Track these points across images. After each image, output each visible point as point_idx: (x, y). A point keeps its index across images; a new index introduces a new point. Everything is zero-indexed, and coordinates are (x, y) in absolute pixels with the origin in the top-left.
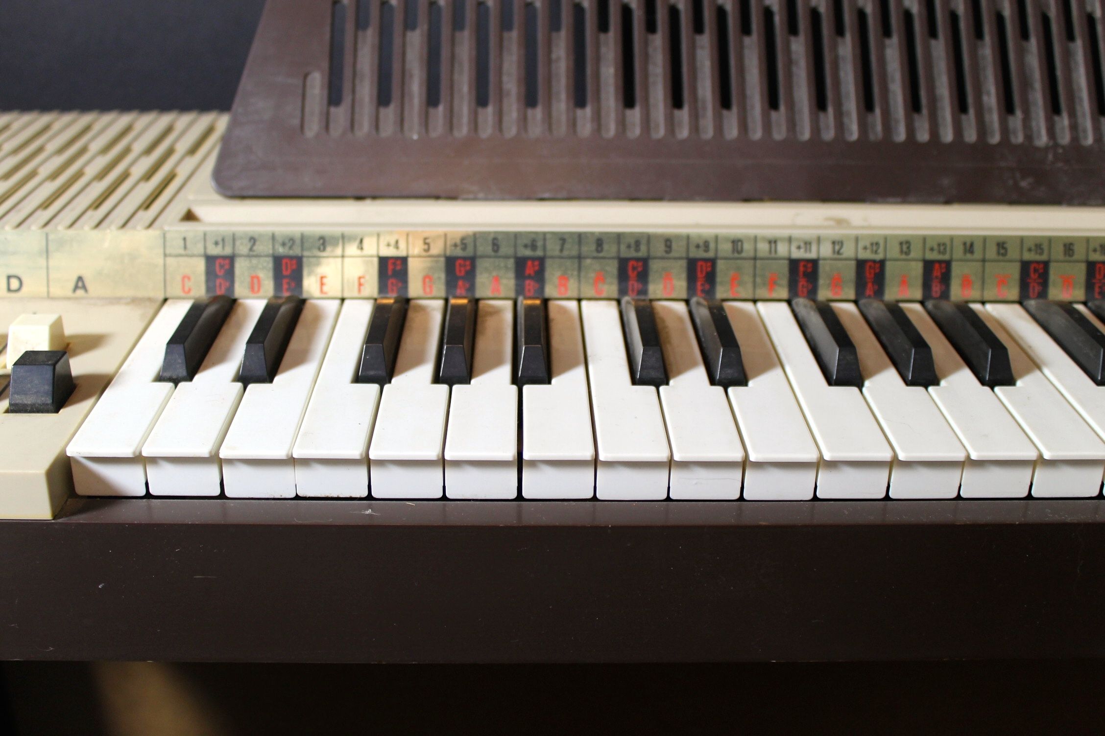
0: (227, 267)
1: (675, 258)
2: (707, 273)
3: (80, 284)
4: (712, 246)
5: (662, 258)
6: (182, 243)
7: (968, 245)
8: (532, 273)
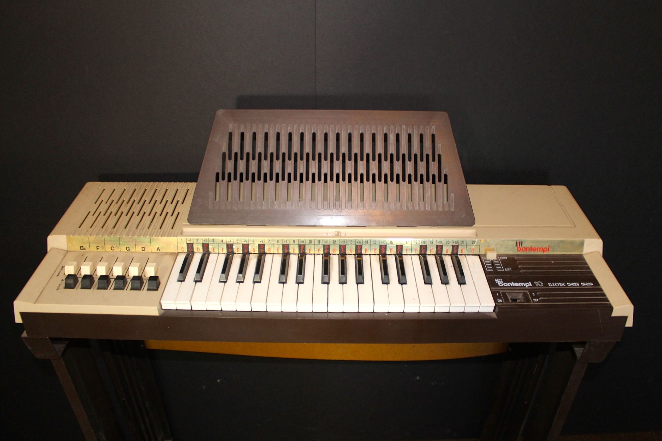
0: (192, 246)
1: (296, 244)
2: (303, 248)
3: (158, 249)
4: (304, 242)
5: (292, 244)
6: (181, 240)
7: (366, 241)
8: (262, 248)
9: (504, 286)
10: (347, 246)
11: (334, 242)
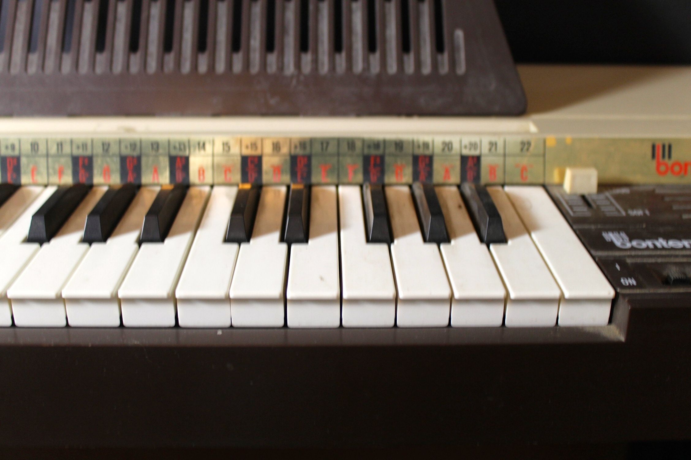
2: (14, 167)
4: (17, 147)
7: (201, 144)
9: (633, 248)
10: (144, 161)
11: (106, 147)
